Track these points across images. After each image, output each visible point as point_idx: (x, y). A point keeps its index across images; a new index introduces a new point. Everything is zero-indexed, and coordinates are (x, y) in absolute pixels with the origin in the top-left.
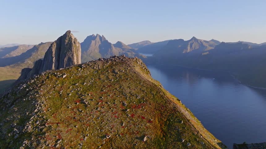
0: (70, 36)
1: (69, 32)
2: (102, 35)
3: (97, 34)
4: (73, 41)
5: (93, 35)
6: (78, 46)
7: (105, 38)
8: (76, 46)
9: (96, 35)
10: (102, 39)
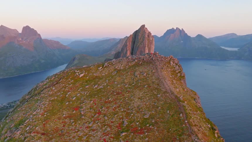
0: (143, 30)
1: (143, 26)
2: (182, 29)
3: (177, 28)
4: (147, 35)
5: (173, 28)
6: (151, 39)
7: (184, 32)
8: (149, 39)
9: (175, 29)
10: (182, 32)
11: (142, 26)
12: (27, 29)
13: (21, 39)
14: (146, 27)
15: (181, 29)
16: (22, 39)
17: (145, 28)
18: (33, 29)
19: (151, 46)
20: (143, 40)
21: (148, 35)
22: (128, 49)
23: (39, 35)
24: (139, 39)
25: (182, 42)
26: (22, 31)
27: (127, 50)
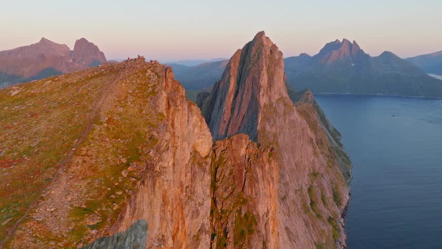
0: (261, 41)
1: (261, 34)
4: (268, 50)
5: (337, 40)
7: (357, 46)
8: (272, 58)
10: (353, 47)
11: (259, 33)
12: (82, 44)
13: (71, 61)
14: (266, 35)
15: (352, 42)
16: (74, 60)
17: (263, 38)
18: (92, 44)
19: (275, 70)
20: (258, 58)
21: (271, 50)
22: (231, 74)
23: (102, 54)
24: (252, 56)
25: (353, 65)
26: (75, 47)
27: (230, 77)
